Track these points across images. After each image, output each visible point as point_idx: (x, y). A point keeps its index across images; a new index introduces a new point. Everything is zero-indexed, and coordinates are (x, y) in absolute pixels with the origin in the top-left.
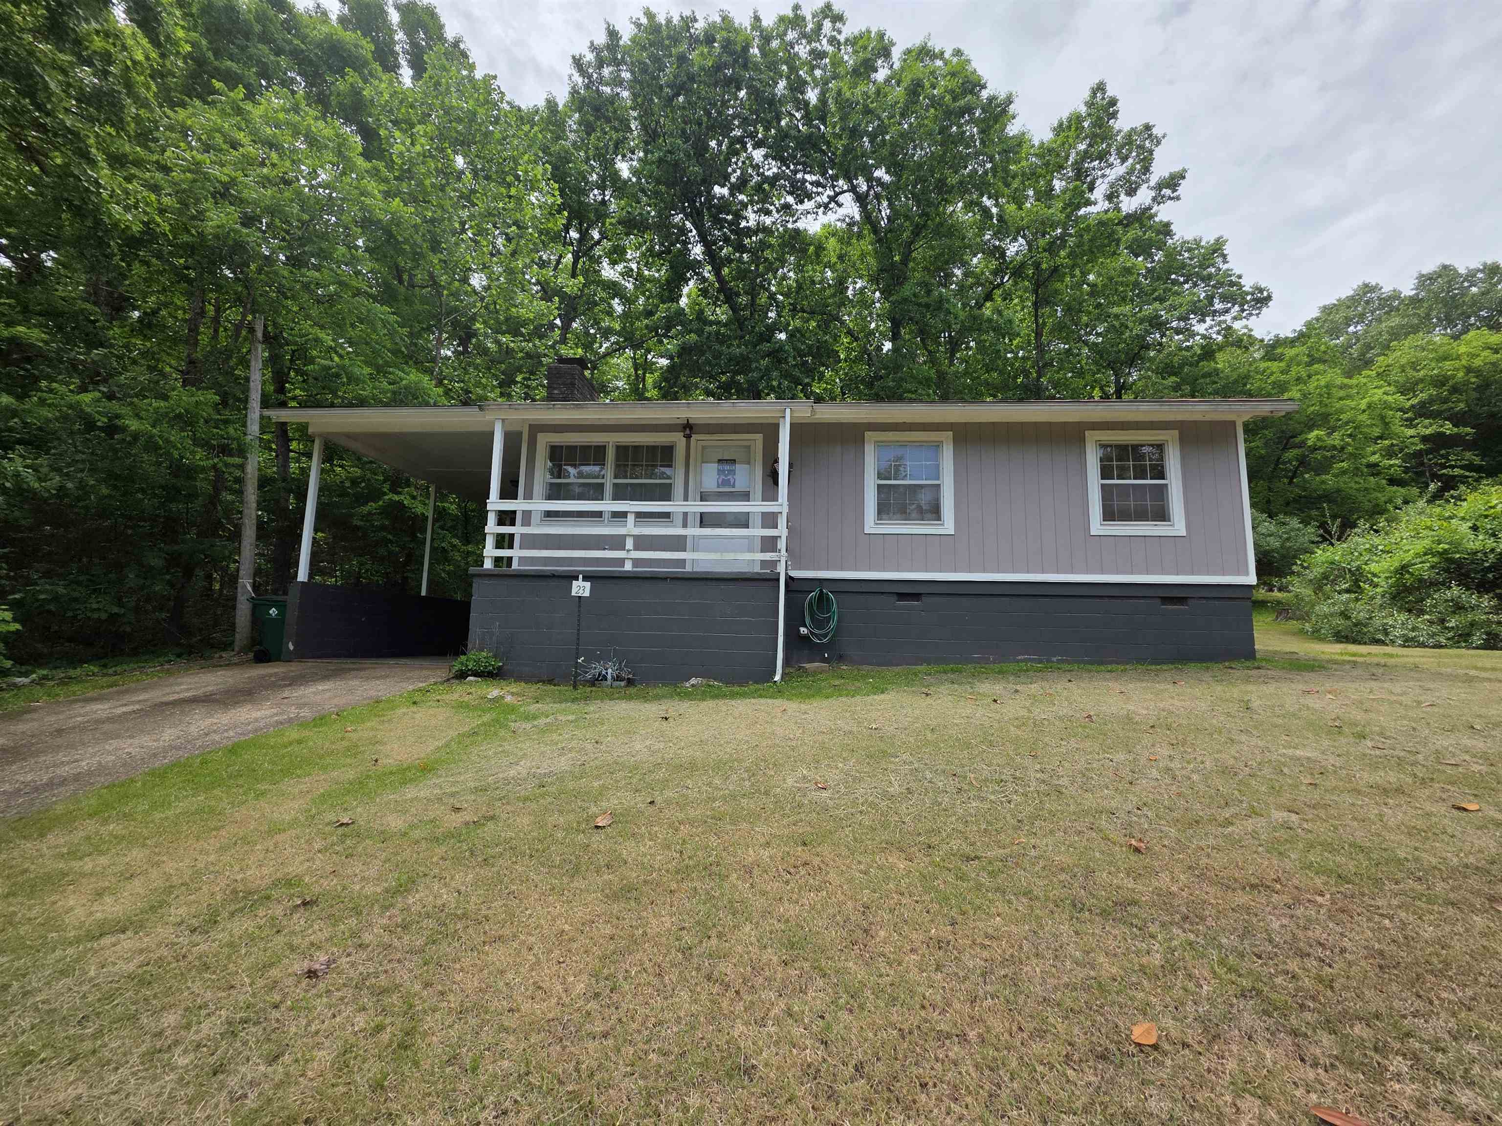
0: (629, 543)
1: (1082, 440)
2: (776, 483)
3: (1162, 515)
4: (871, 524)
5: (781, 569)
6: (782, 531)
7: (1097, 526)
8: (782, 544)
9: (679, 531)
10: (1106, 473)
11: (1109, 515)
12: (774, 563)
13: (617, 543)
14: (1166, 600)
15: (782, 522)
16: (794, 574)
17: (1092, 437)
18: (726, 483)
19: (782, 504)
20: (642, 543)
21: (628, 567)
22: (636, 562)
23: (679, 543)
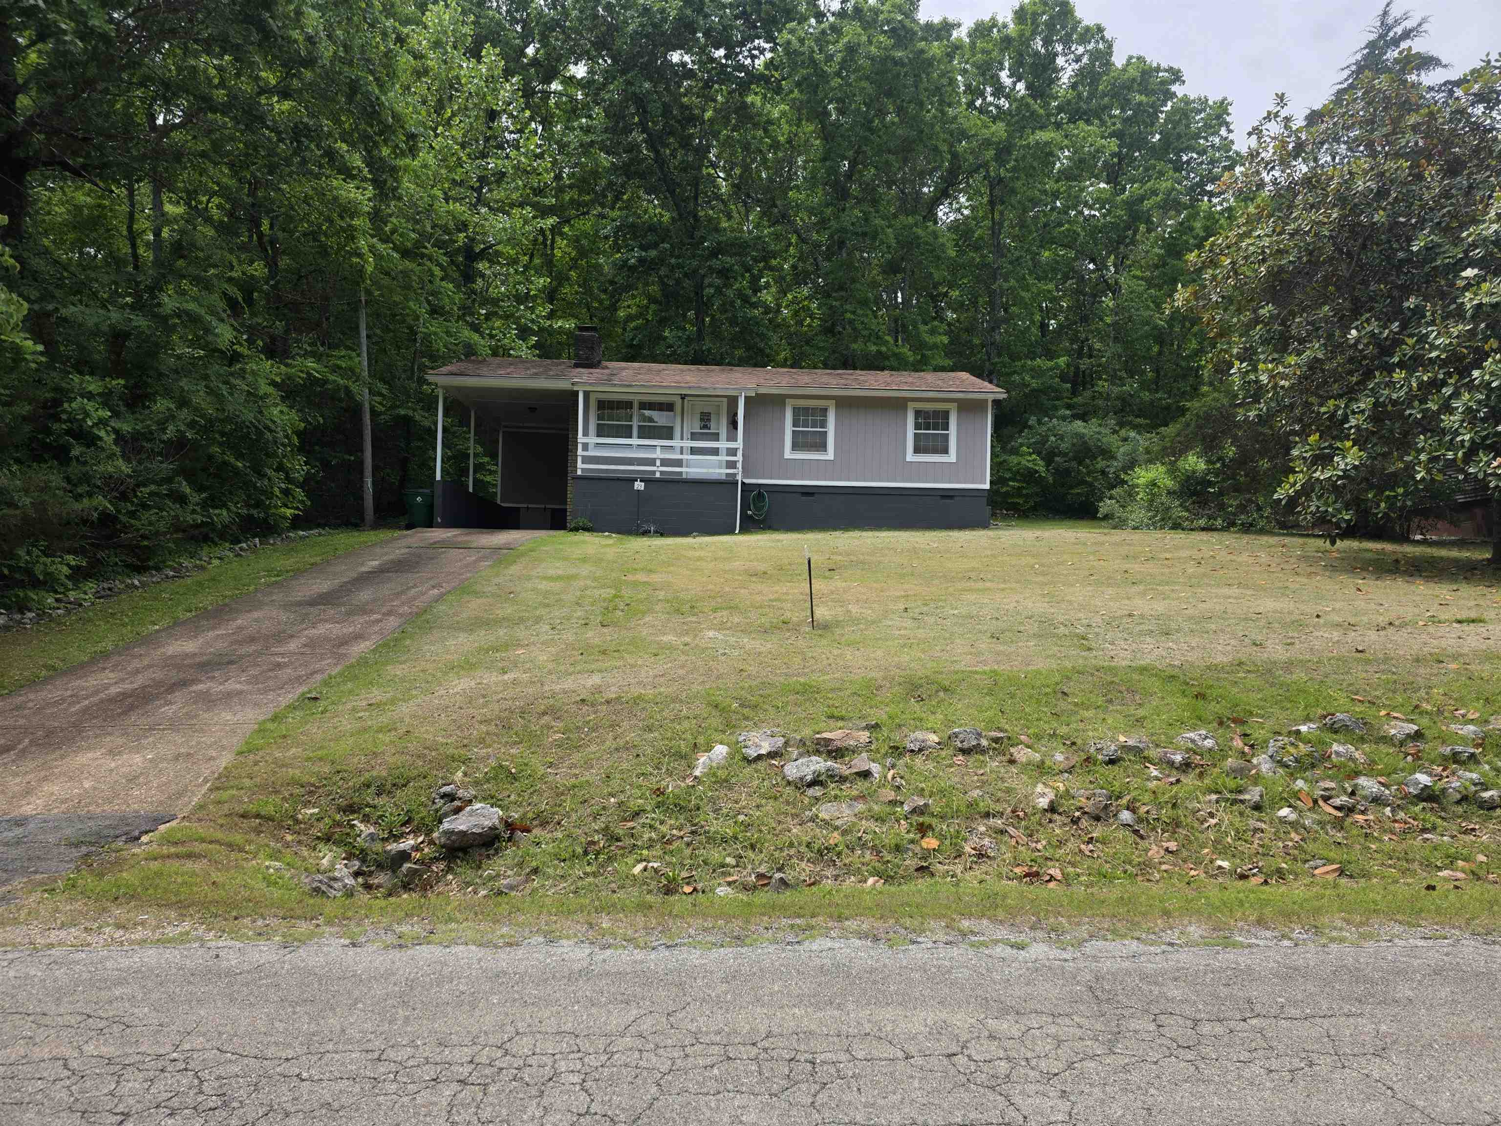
0: (658, 463)
1: (905, 408)
2: (736, 428)
3: (945, 451)
4: (788, 454)
5: (739, 478)
6: (739, 457)
7: (910, 457)
8: (739, 465)
9: (680, 457)
10: (917, 426)
11: (917, 450)
12: (735, 475)
13: (652, 462)
14: (943, 497)
15: (740, 453)
16: (747, 481)
17: (911, 406)
18: (705, 427)
19: (739, 444)
20: (664, 462)
21: (658, 475)
22: (662, 473)
23: (679, 463)
